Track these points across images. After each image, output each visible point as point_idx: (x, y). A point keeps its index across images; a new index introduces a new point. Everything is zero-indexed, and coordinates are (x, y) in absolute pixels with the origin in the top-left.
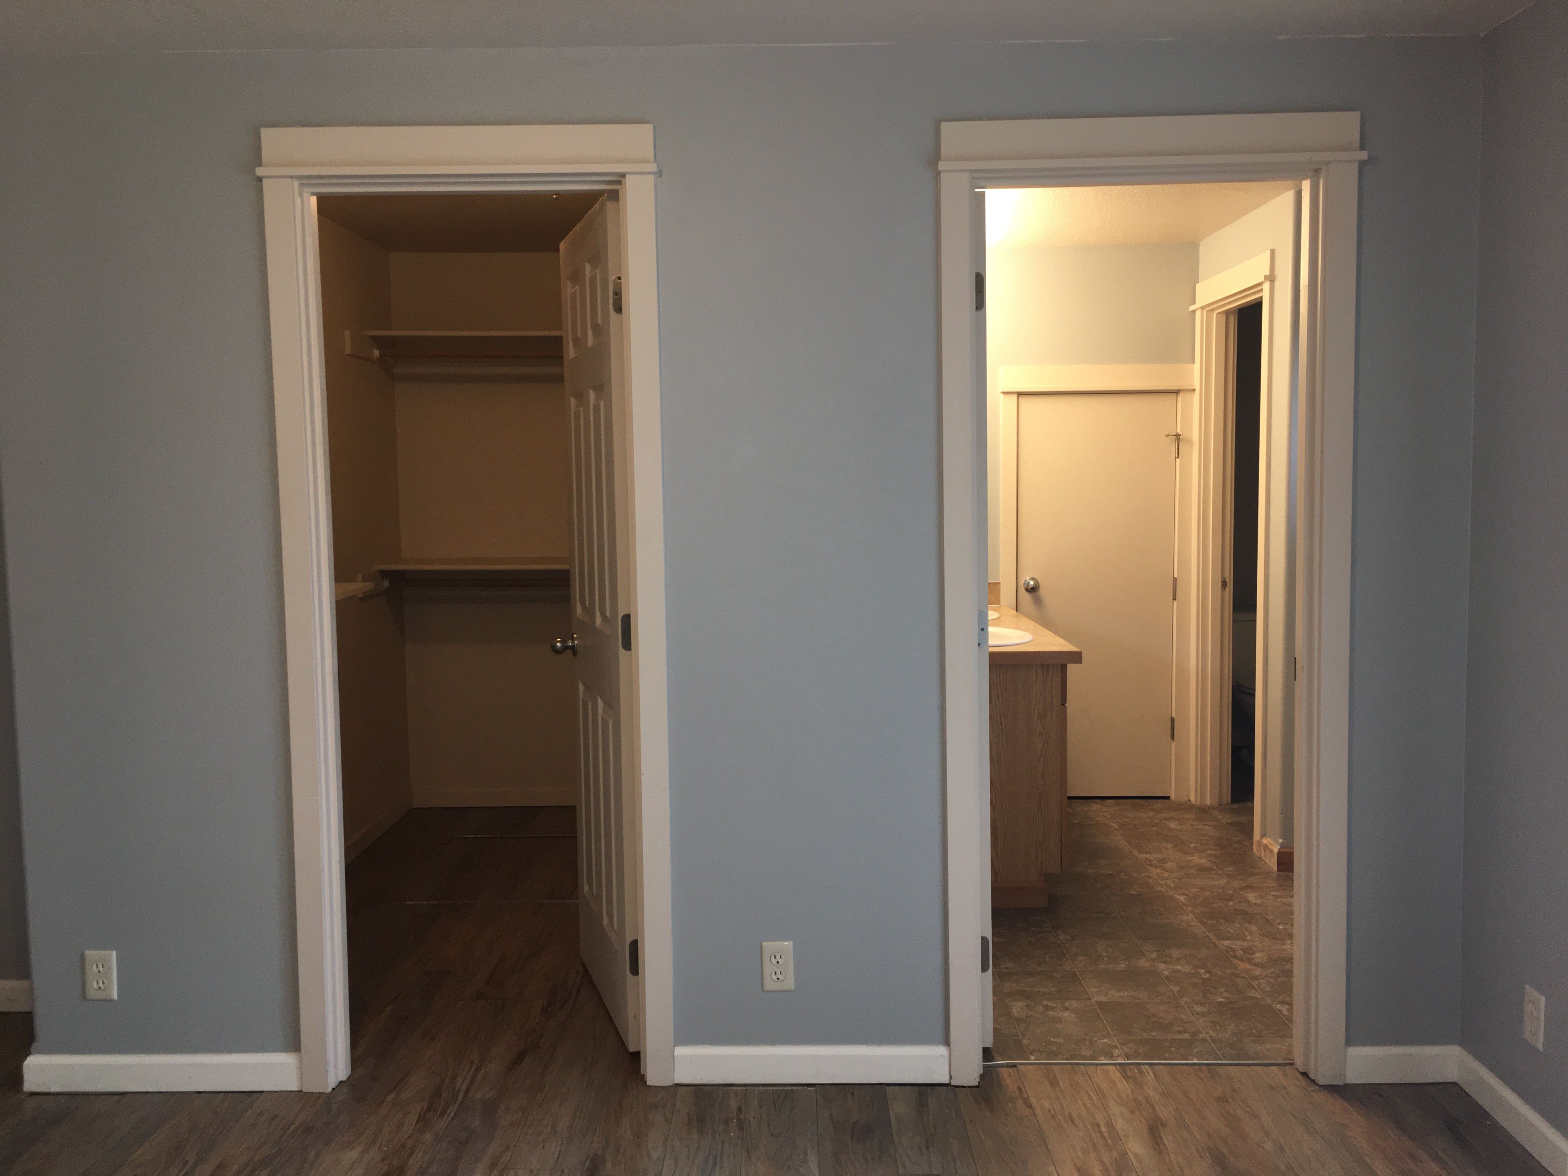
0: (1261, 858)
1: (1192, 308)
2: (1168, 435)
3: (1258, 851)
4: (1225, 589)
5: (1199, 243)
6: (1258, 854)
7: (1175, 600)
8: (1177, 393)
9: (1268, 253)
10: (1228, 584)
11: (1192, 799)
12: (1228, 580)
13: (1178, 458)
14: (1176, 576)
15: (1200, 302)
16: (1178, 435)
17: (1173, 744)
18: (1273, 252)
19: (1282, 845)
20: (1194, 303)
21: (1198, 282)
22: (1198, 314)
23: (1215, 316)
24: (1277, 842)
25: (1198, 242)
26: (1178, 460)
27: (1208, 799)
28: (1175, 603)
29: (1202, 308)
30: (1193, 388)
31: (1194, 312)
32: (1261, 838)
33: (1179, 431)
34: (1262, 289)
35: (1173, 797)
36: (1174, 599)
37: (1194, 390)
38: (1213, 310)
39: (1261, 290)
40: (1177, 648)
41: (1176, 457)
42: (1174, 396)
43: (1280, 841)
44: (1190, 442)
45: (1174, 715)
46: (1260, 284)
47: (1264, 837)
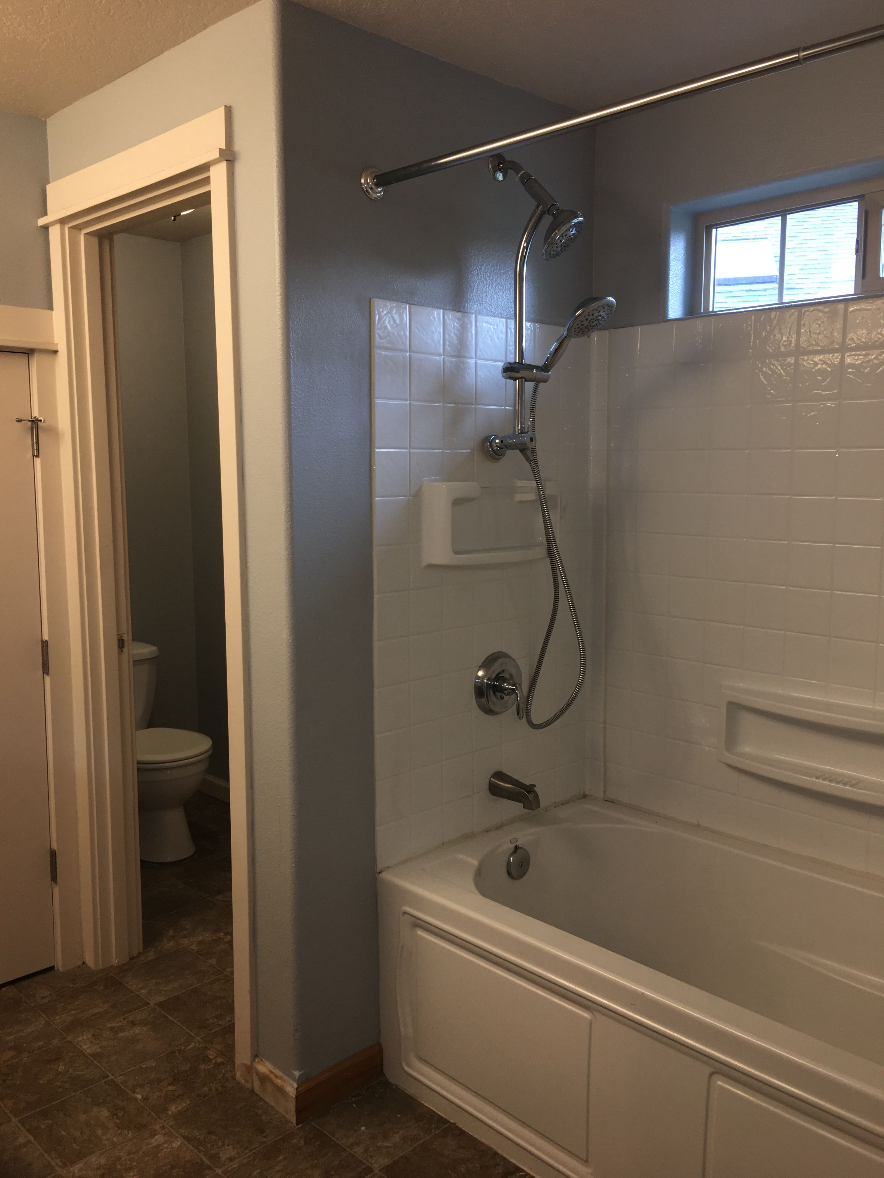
0: (253, 1091)
1: (42, 222)
2: (19, 421)
3: (246, 1081)
4: (122, 651)
5: (45, 121)
6: (249, 1085)
7: (48, 674)
8: (28, 354)
9: (221, 112)
10: (126, 643)
11: (90, 961)
12: (125, 637)
13: (38, 456)
14: (46, 637)
15: (56, 211)
16: (35, 423)
17: (56, 890)
18: (229, 112)
19: (301, 1082)
20: (45, 213)
21: (48, 183)
22: (55, 233)
23: (82, 237)
24: (292, 1076)
25: (43, 119)
26: (38, 461)
27: (114, 955)
28: (47, 679)
29: (63, 221)
30: (55, 349)
31: (46, 228)
32: (253, 1060)
33: (36, 414)
34: (209, 177)
35: (60, 966)
36: (46, 670)
37: (56, 352)
38: (78, 228)
39: (207, 181)
40: (54, 749)
41: (34, 456)
42: (25, 359)
43: (297, 1073)
44: (54, 432)
45: (55, 846)
46: (205, 168)
47: (257, 1059)
